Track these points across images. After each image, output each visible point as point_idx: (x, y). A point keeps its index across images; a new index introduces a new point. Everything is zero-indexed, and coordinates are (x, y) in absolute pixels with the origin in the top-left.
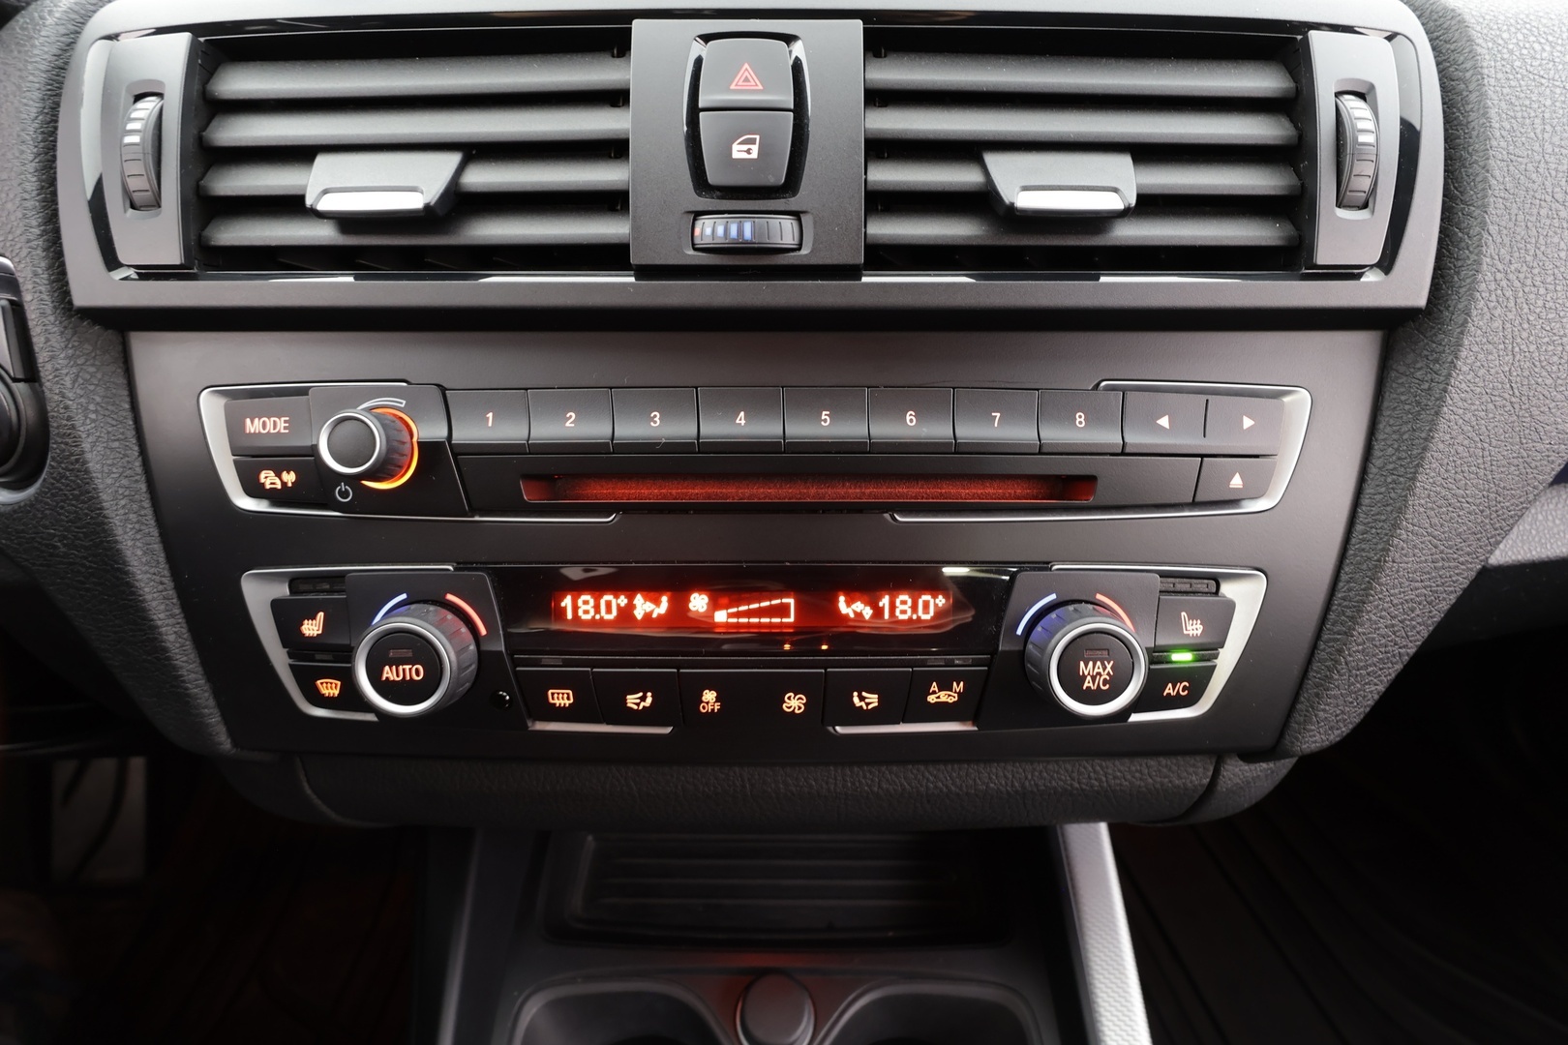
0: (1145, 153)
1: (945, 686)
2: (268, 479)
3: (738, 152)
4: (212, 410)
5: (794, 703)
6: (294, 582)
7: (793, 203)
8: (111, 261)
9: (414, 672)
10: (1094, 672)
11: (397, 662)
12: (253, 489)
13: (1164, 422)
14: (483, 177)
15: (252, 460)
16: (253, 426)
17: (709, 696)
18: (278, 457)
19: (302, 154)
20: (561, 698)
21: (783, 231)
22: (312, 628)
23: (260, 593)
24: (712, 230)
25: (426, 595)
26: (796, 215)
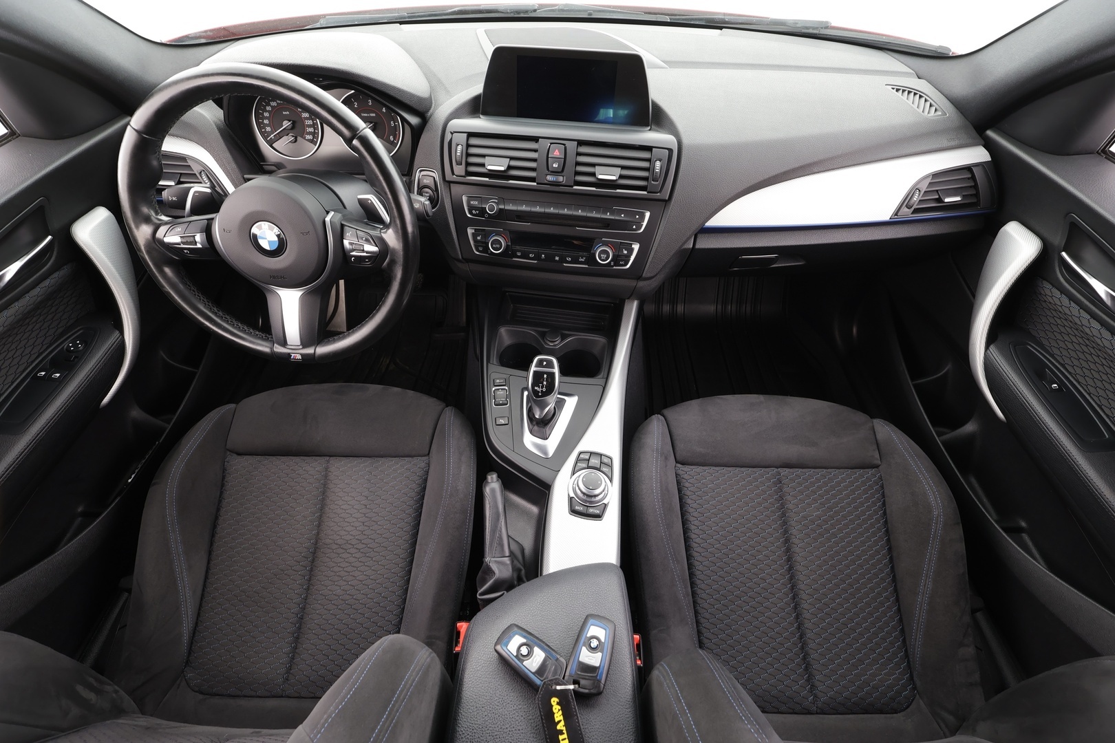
0: (623, 167)
1: (582, 258)
2: (474, 212)
3: (554, 165)
4: (464, 199)
5: (557, 258)
6: (475, 229)
7: (563, 174)
8: (453, 174)
9: (498, 246)
10: (604, 256)
11: (496, 244)
12: (471, 213)
13: (623, 215)
14: (514, 163)
15: (471, 208)
16: (472, 203)
17: (543, 256)
18: (476, 208)
19: (483, 156)
20: (519, 254)
21: (561, 179)
22: (479, 238)
23: (470, 231)
24: (550, 178)
25: (498, 234)
26: (563, 176)
